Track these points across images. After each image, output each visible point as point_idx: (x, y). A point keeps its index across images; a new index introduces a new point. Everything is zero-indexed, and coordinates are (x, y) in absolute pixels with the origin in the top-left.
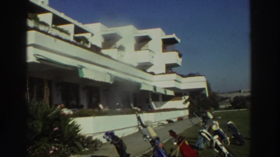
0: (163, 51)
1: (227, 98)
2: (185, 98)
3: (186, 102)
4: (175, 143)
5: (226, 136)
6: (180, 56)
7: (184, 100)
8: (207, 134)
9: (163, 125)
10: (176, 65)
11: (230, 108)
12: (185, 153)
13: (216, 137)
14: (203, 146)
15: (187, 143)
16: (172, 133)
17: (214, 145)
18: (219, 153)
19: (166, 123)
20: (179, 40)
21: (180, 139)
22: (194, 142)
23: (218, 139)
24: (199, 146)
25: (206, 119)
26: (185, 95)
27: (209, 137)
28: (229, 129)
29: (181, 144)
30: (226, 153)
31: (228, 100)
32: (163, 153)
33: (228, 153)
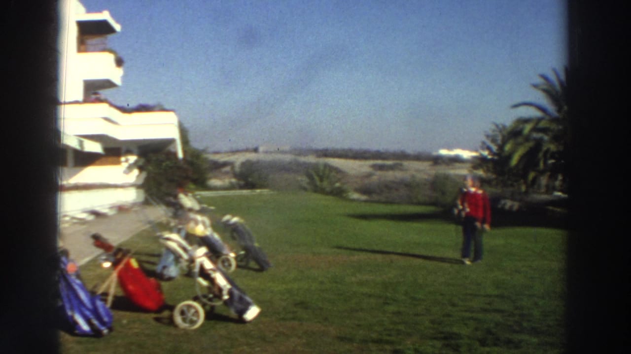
0: (80, 50)
1: (225, 164)
2: (127, 161)
3: (130, 168)
4: (107, 265)
5: (226, 250)
6: (119, 62)
7: (124, 165)
8: (180, 246)
9: (82, 222)
10: (108, 84)
11: (232, 187)
12: (131, 287)
13: (203, 250)
14: (173, 271)
15: (134, 264)
16: (99, 241)
17: (197, 270)
18: (209, 289)
19: (91, 218)
20: (117, 27)
21: (117, 254)
22: (154, 264)
23: (206, 255)
24: (165, 272)
26: (129, 152)
27: (185, 250)
29: (121, 266)
30: (225, 286)
31: (228, 169)
32: (77, 287)
33: (229, 286)
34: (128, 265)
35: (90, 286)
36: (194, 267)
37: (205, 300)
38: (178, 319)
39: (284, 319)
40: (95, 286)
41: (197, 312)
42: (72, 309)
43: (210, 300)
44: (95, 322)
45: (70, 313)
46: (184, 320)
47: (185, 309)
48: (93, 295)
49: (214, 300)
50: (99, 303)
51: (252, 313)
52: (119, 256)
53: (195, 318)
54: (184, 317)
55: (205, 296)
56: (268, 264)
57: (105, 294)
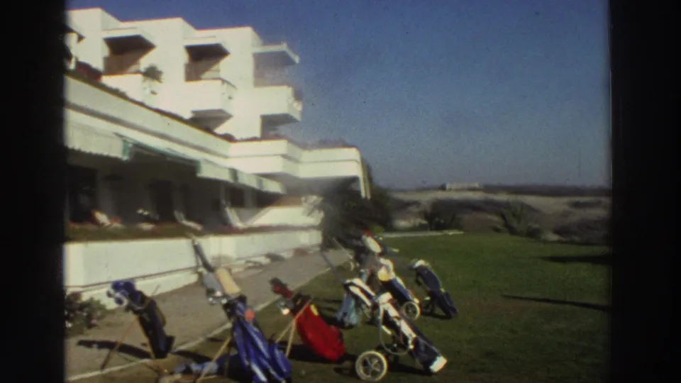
0: (256, 85)
1: (411, 203)
4: (286, 311)
5: (410, 295)
6: (298, 96)
8: (363, 291)
9: (258, 266)
11: (421, 228)
12: (310, 336)
13: (386, 297)
14: (354, 318)
15: (315, 311)
17: (380, 317)
18: (393, 337)
19: (266, 261)
20: (297, 59)
21: (298, 301)
22: (334, 311)
23: (390, 301)
24: (346, 319)
25: (362, 253)
27: (369, 296)
28: (420, 280)
29: (301, 312)
30: (411, 335)
31: (414, 209)
32: (255, 336)
33: (414, 335)
34: (308, 311)
35: (268, 336)
36: (378, 314)
37: (389, 351)
38: (360, 371)
39: (474, 371)
40: (274, 335)
41: (380, 362)
42: (248, 358)
43: (394, 350)
44: (273, 372)
45: (247, 363)
46: (366, 372)
47: (367, 359)
48: (270, 344)
49: (400, 350)
50: (277, 353)
51: (439, 364)
52: (299, 302)
53: (378, 370)
54: (366, 367)
55: (388, 346)
56: (454, 310)
57: (283, 344)
